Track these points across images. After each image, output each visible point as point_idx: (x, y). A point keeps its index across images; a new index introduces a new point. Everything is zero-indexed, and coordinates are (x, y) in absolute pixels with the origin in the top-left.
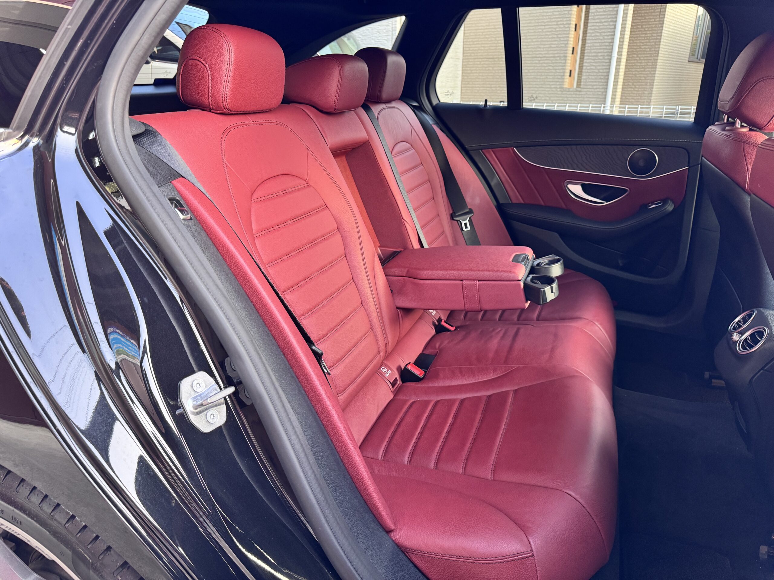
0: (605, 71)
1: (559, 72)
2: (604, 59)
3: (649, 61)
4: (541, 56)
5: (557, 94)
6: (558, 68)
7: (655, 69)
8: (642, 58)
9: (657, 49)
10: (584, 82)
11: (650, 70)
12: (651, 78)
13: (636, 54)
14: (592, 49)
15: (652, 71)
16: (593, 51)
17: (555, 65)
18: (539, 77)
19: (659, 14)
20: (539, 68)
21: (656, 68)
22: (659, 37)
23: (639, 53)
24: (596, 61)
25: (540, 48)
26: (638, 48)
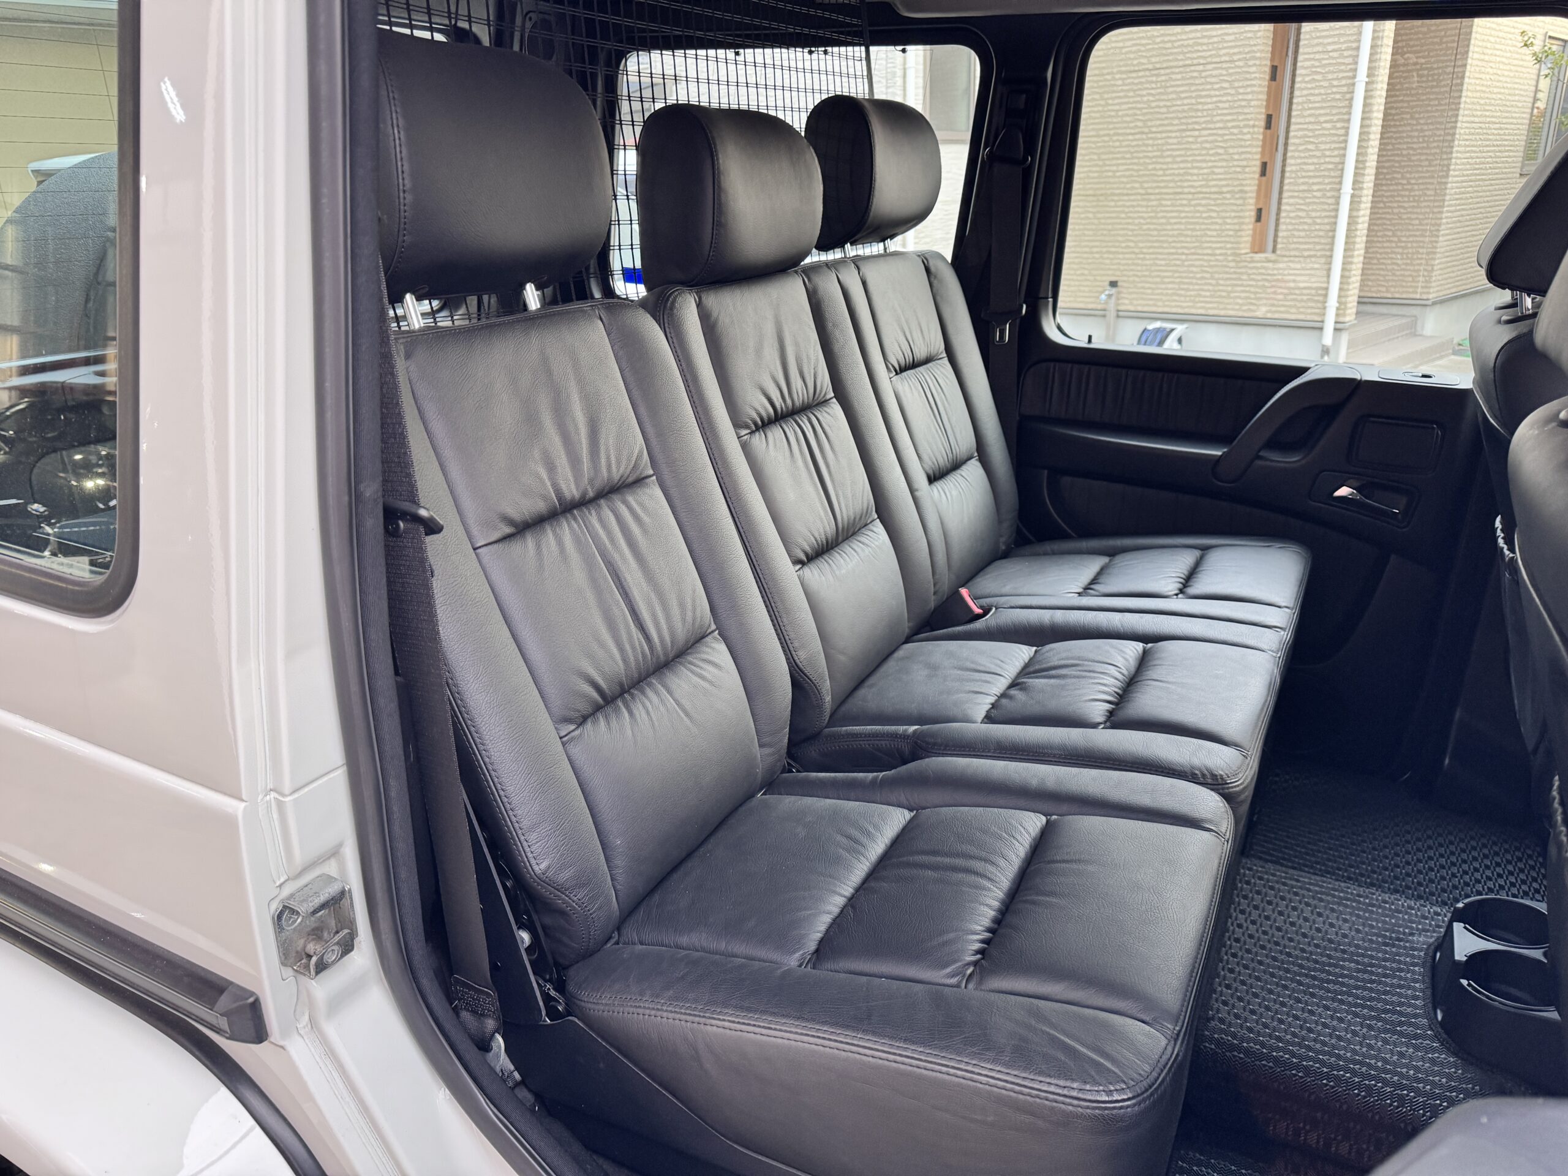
0: (1326, 221)
2: (1324, 196)
3: (1428, 186)
4: (1192, 190)
5: (1226, 266)
6: (1228, 214)
8: (1413, 181)
9: (1446, 162)
10: (1283, 243)
11: (1431, 204)
12: (1433, 222)
13: (1399, 172)
14: (1299, 178)
15: (1434, 207)
16: (1301, 180)
17: (1221, 208)
18: (1189, 233)
19: (1448, 89)
20: (1190, 215)
21: (1444, 200)
22: (1449, 138)
23: (1405, 170)
24: (1308, 200)
25: (1192, 175)
26: (1405, 161)
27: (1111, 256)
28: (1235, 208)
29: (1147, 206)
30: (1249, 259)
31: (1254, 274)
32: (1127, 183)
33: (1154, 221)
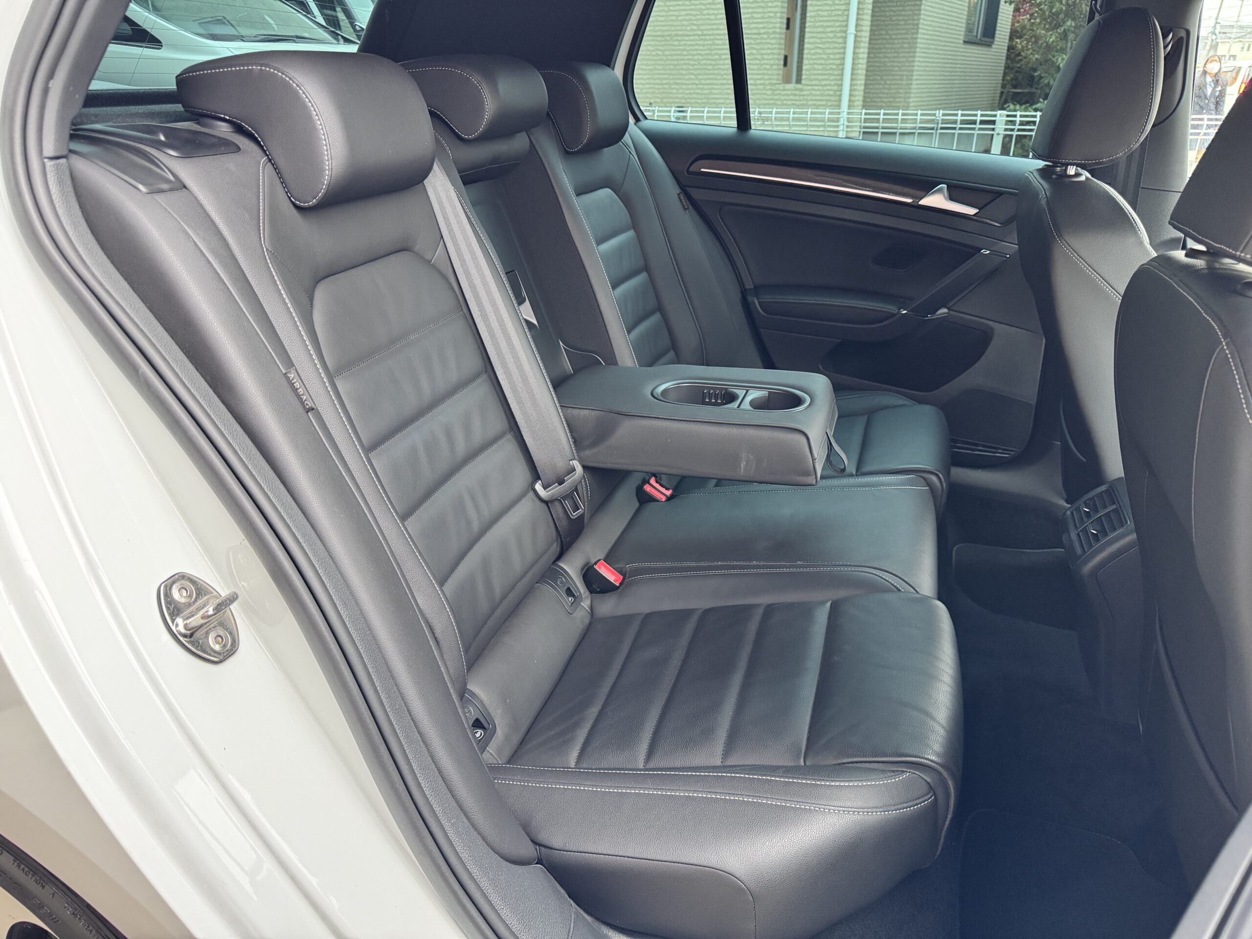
0: (837, 56)
1: (767, 59)
2: (835, 37)
3: (905, 41)
5: (765, 94)
6: (765, 52)
7: (913, 55)
8: (894, 37)
9: (916, 22)
10: (806, 75)
11: (906, 55)
12: (908, 69)
13: (883, 29)
14: (816, 22)
15: (909, 57)
16: (818, 24)
17: (760, 47)
21: (915, 52)
23: (888, 28)
24: (823, 40)
26: (888, 21)
27: (677, 87)
28: (770, 46)
29: (703, 45)
30: (781, 88)
31: (786, 100)
32: (688, 25)
33: (709, 57)
